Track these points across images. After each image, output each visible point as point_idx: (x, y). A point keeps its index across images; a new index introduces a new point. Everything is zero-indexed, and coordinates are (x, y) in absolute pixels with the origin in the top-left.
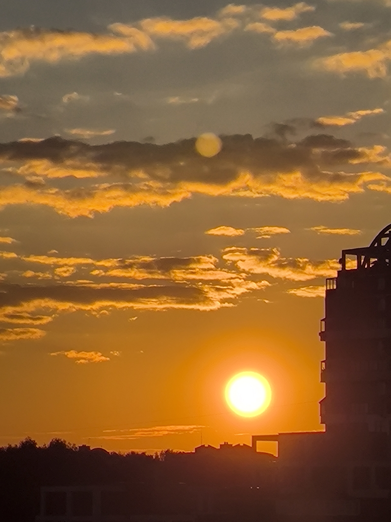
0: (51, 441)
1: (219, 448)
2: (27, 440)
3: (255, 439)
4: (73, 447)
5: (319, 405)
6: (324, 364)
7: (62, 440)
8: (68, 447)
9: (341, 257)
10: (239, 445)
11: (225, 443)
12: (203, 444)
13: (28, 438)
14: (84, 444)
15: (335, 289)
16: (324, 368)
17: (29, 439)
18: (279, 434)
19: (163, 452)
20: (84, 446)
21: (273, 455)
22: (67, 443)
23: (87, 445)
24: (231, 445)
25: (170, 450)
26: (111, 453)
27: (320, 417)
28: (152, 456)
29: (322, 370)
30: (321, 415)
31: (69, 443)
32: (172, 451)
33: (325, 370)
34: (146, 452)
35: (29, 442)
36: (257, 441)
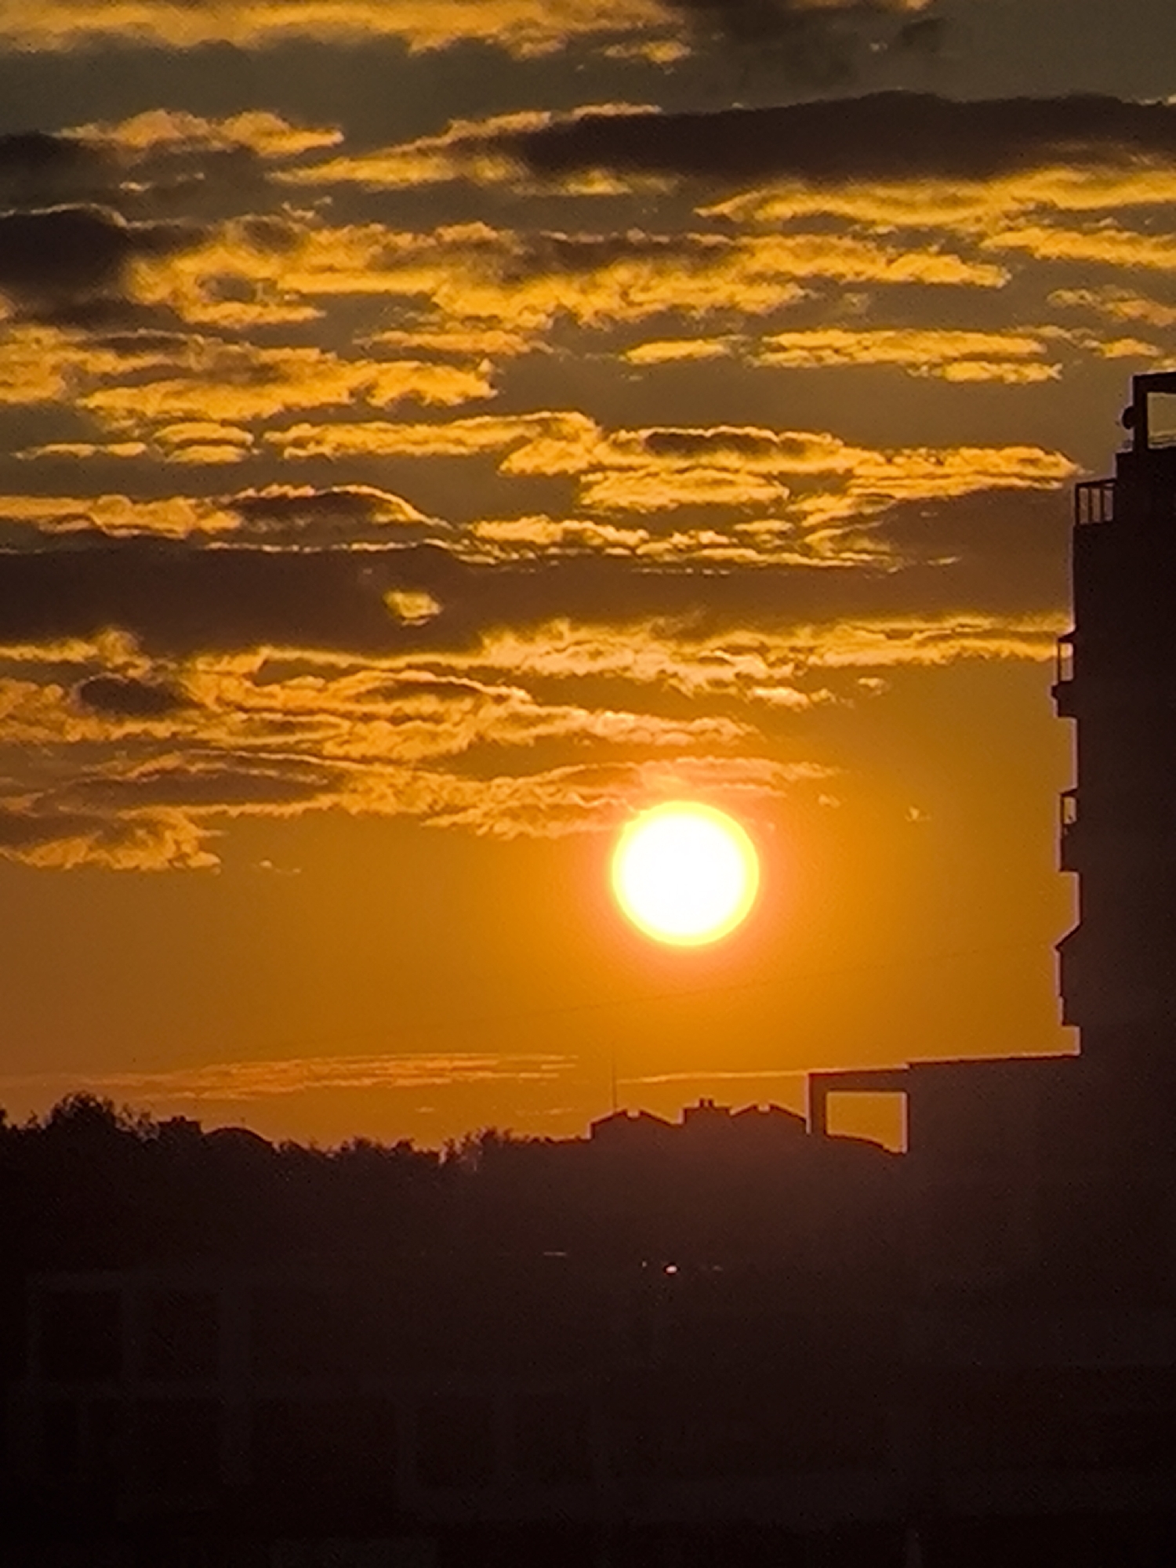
0: (58, 1100)
1: (680, 1120)
3: (821, 1084)
4: (140, 1123)
5: (1057, 954)
6: (1071, 802)
7: (100, 1099)
8: (124, 1124)
9: (1131, 404)
10: (755, 1108)
11: (702, 1102)
12: (619, 1110)
14: (178, 1114)
15: (1107, 523)
16: (1070, 818)
18: (912, 1065)
19: (473, 1138)
20: (178, 1123)
21: (880, 1146)
22: (117, 1110)
23: (188, 1119)
24: (727, 1110)
25: (500, 1132)
26: (281, 1146)
27: (1061, 1001)
28: (436, 1155)
29: (1064, 826)
30: (1062, 994)
31: (125, 1109)
32: (507, 1133)
33: (1074, 824)
34: (413, 1140)
36: (830, 1095)
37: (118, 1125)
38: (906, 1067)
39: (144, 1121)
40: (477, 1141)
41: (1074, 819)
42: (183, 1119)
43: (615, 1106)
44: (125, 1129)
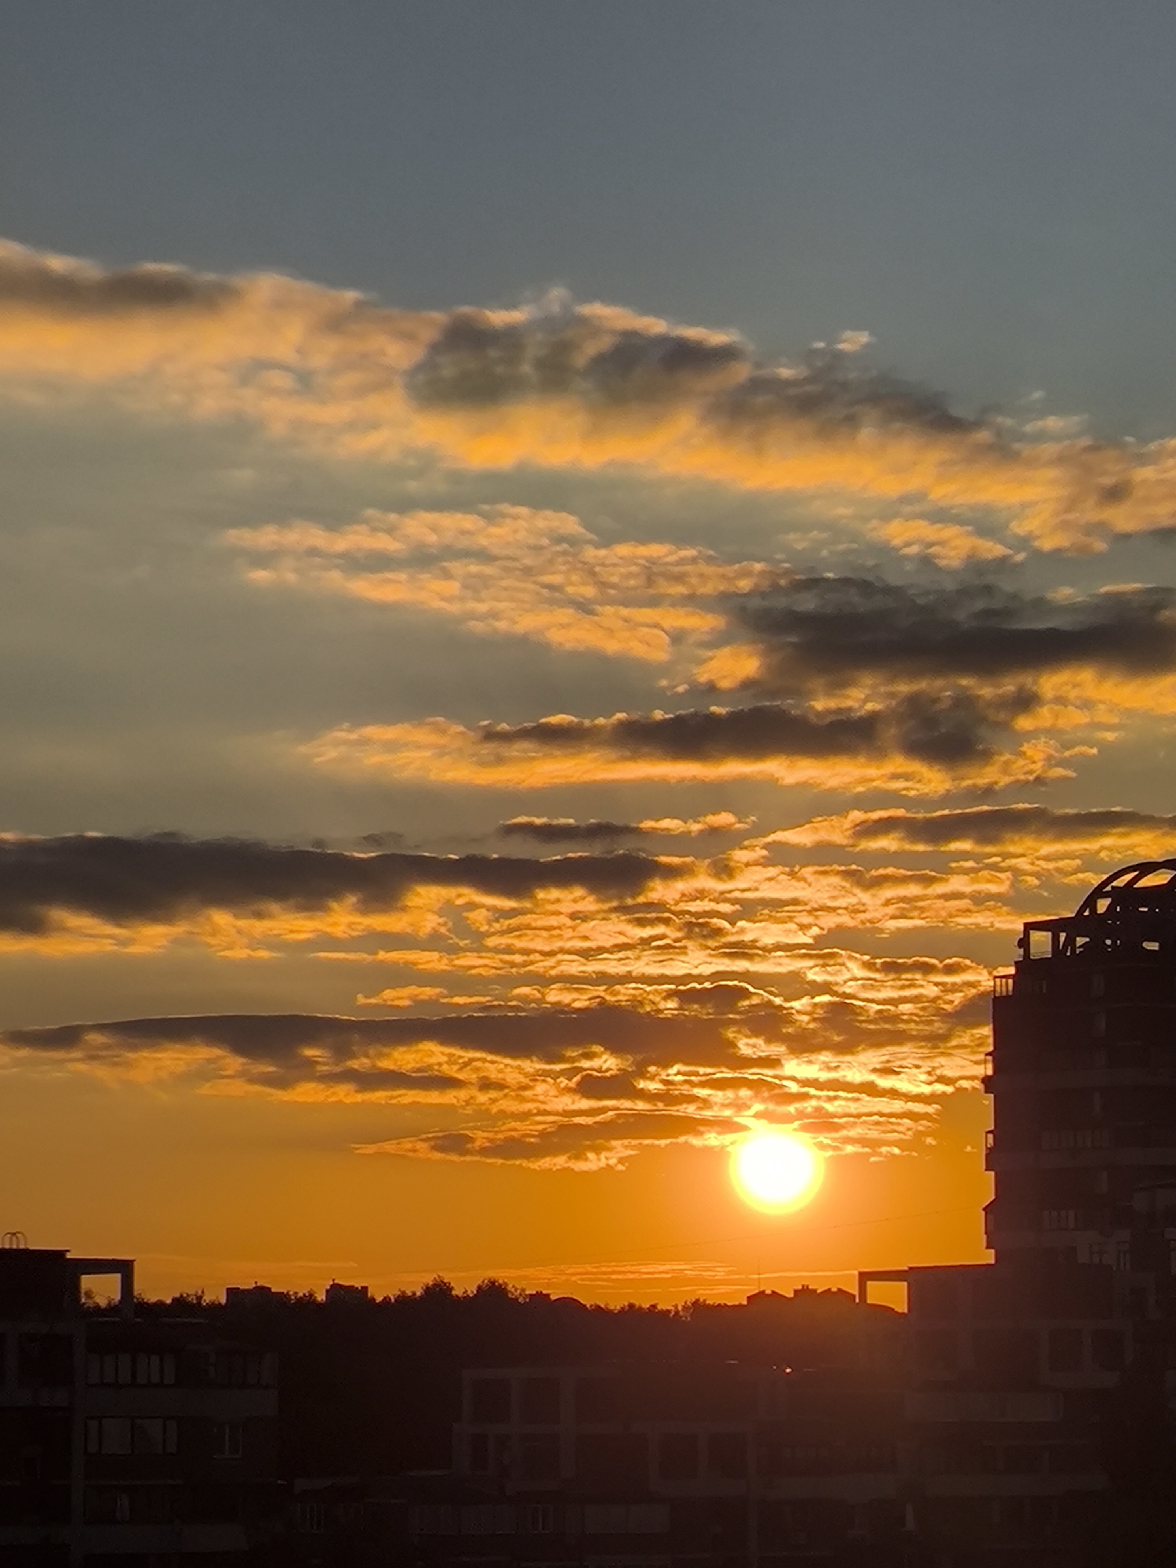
0: (480, 1282)
1: (792, 1295)
2: (436, 1281)
3: (864, 1277)
4: (520, 1295)
5: (983, 1213)
6: (990, 1136)
7: (501, 1281)
8: (513, 1294)
9: (1022, 936)
10: (829, 1290)
11: (803, 1286)
12: (762, 1289)
13: (437, 1278)
14: (539, 1290)
15: (1010, 996)
16: (990, 1144)
17: (439, 1280)
18: (911, 1268)
19: (688, 1303)
20: (539, 1294)
21: (893, 1310)
22: (510, 1287)
23: (544, 1292)
24: (815, 1291)
25: (701, 1300)
26: (591, 1306)
27: (985, 1236)
28: (669, 1311)
29: (987, 1148)
30: (986, 1233)
31: (513, 1286)
32: (705, 1301)
33: (993, 1149)
34: (657, 1304)
35: (440, 1285)
36: (869, 1283)
37: (510, 1295)
38: (906, 1268)
39: (522, 1293)
40: (690, 1305)
41: (992, 1144)
42: (541, 1292)
43: (759, 1287)
44: (513, 1297)
